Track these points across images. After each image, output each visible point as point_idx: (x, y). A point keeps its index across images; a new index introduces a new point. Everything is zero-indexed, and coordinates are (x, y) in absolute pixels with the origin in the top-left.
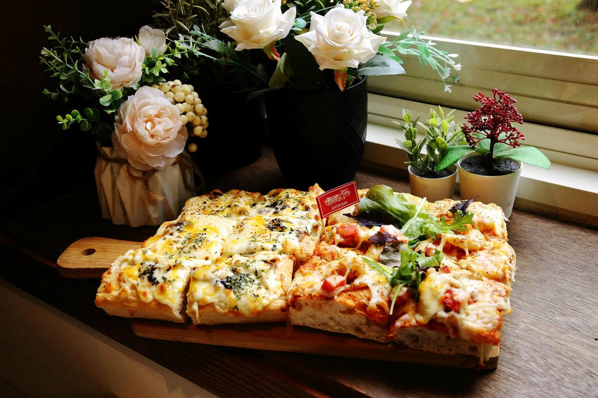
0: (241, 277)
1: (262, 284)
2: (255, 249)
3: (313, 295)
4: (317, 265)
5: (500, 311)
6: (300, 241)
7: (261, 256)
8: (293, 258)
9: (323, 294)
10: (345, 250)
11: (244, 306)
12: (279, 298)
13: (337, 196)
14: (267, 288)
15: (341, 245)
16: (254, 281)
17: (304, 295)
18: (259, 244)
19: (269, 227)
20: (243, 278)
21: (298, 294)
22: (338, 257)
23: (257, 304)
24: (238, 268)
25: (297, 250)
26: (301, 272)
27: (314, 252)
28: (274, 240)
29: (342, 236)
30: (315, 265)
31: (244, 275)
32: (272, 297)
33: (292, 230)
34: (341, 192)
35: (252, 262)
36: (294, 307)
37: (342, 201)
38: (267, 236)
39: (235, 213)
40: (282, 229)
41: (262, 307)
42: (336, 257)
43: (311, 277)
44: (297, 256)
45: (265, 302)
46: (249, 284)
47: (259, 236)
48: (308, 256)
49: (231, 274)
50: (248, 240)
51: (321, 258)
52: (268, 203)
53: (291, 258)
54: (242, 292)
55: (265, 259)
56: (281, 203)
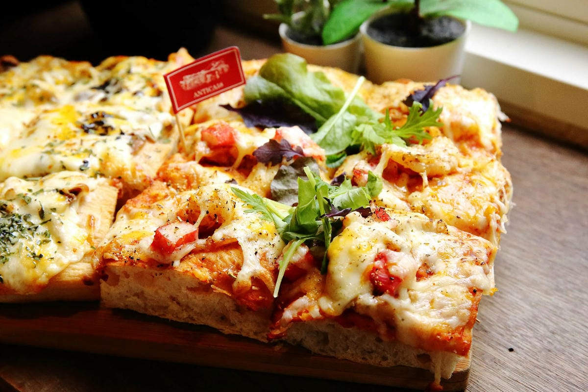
0: (13, 220)
1: (52, 235)
2: (50, 167)
3: (135, 260)
4: (159, 198)
5: (474, 292)
6: (135, 153)
7: (57, 181)
8: (117, 185)
9: (153, 257)
10: (209, 171)
11: (14, 277)
12: (82, 260)
13: (203, 72)
14: (59, 242)
15: (205, 162)
16: (36, 228)
17: (121, 258)
18: (58, 158)
19: (83, 127)
20: (17, 222)
21: (109, 255)
22: (199, 183)
23: (38, 271)
24: (9, 204)
25: (127, 170)
26: (127, 211)
27: (158, 174)
28: (86, 151)
29: (210, 145)
30: (155, 198)
31: (20, 217)
32: (68, 257)
33: (122, 133)
34: (211, 67)
35: (36, 194)
36: (105, 278)
37: (214, 82)
38: (74, 144)
39: (33, 98)
40: (107, 130)
41: (47, 277)
42: (194, 184)
43: (142, 222)
44: (126, 180)
45: (54, 268)
46: (27, 234)
47: (61, 143)
48: (145, 181)
50: (40, 150)
51: (168, 186)
52: (96, 82)
53: (114, 185)
54: (12, 249)
55: (61, 187)
56: (116, 83)
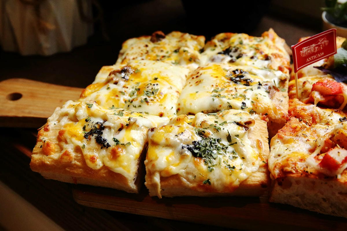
0: (211, 143)
1: (238, 153)
2: (220, 106)
3: (309, 173)
4: (297, 129)
6: (272, 98)
7: (231, 116)
8: (266, 119)
10: (328, 112)
11: (217, 180)
12: (258, 171)
13: (314, 45)
14: (243, 158)
15: (321, 105)
16: (227, 148)
17: (297, 171)
18: (225, 100)
19: (231, 79)
20: (214, 143)
21: (289, 169)
22: (321, 120)
23: (233, 178)
24: (206, 131)
25: (271, 109)
26: (280, 138)
27: (289, 112)
28: (241, 95)
29: (322, 93)
30: (295, 130)
31: (215, 140)
32: (250, 169)
33: (260, 84)
34: (319, 41)
35: (222, 124)
36: (280, 184)
37: (319, 52)
38: (231, 91)
39: (185, 59)
40: (247, 83)
41: (239, 181)
42: (318, 120)
43: (295, 145)
44: (270, 116)
45: (243, 176)
46: (222, 152)
47: (222, 90)
48: (283, 117)
49: (198, 139)
50: (210, 95)
51: (300, 121)
52: (219, 49)
53: (264, 119)
54: (215, 162)
56: (236, 51)
